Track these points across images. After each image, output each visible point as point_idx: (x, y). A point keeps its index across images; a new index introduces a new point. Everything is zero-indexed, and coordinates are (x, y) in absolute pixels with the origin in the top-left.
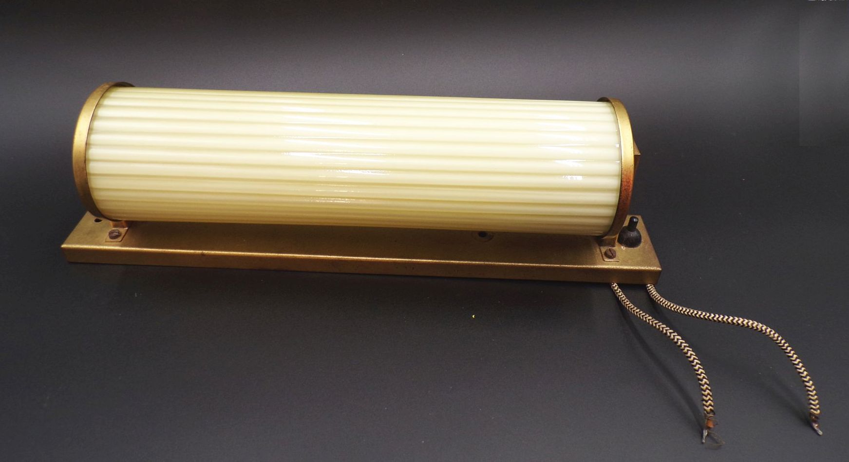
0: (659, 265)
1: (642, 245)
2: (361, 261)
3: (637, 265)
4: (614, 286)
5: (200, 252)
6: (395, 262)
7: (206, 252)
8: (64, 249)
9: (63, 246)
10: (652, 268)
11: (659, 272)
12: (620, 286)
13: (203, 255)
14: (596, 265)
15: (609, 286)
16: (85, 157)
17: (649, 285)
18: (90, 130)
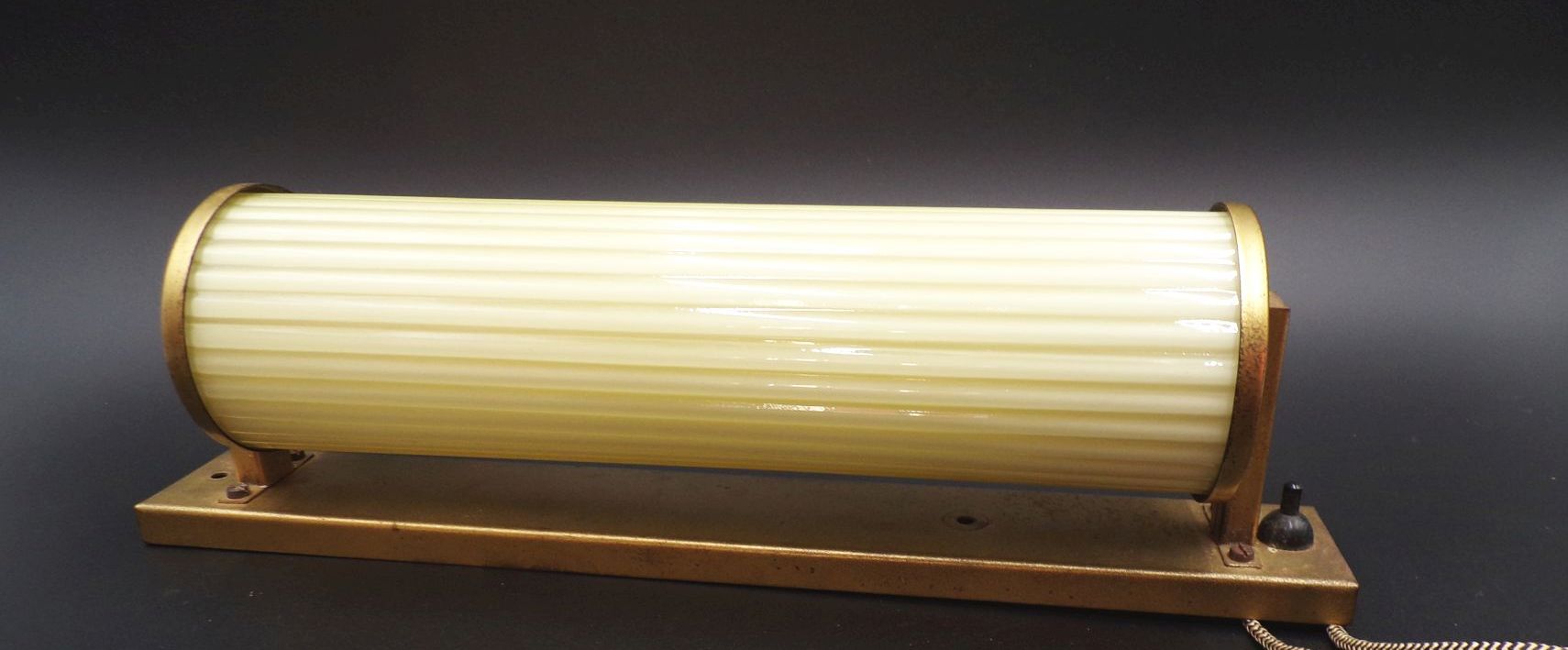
0: (1354, 579)
1: (1314, 547)
2: (706, 551)
3: (1302, 576)
4: (1252, 624)
5: (390, 523)
6: (775, 557)
7: (401, 524)
8: (140, 512)
9: (138, 506)
10: (1337, 583)
11: (1356, 591)
12: (1264, 623)
13: (395, 529)
14: (1209, 572)
15: (1238, 625)
16: (183, 313)
17: (1332, 627)
18: (194, 263)
